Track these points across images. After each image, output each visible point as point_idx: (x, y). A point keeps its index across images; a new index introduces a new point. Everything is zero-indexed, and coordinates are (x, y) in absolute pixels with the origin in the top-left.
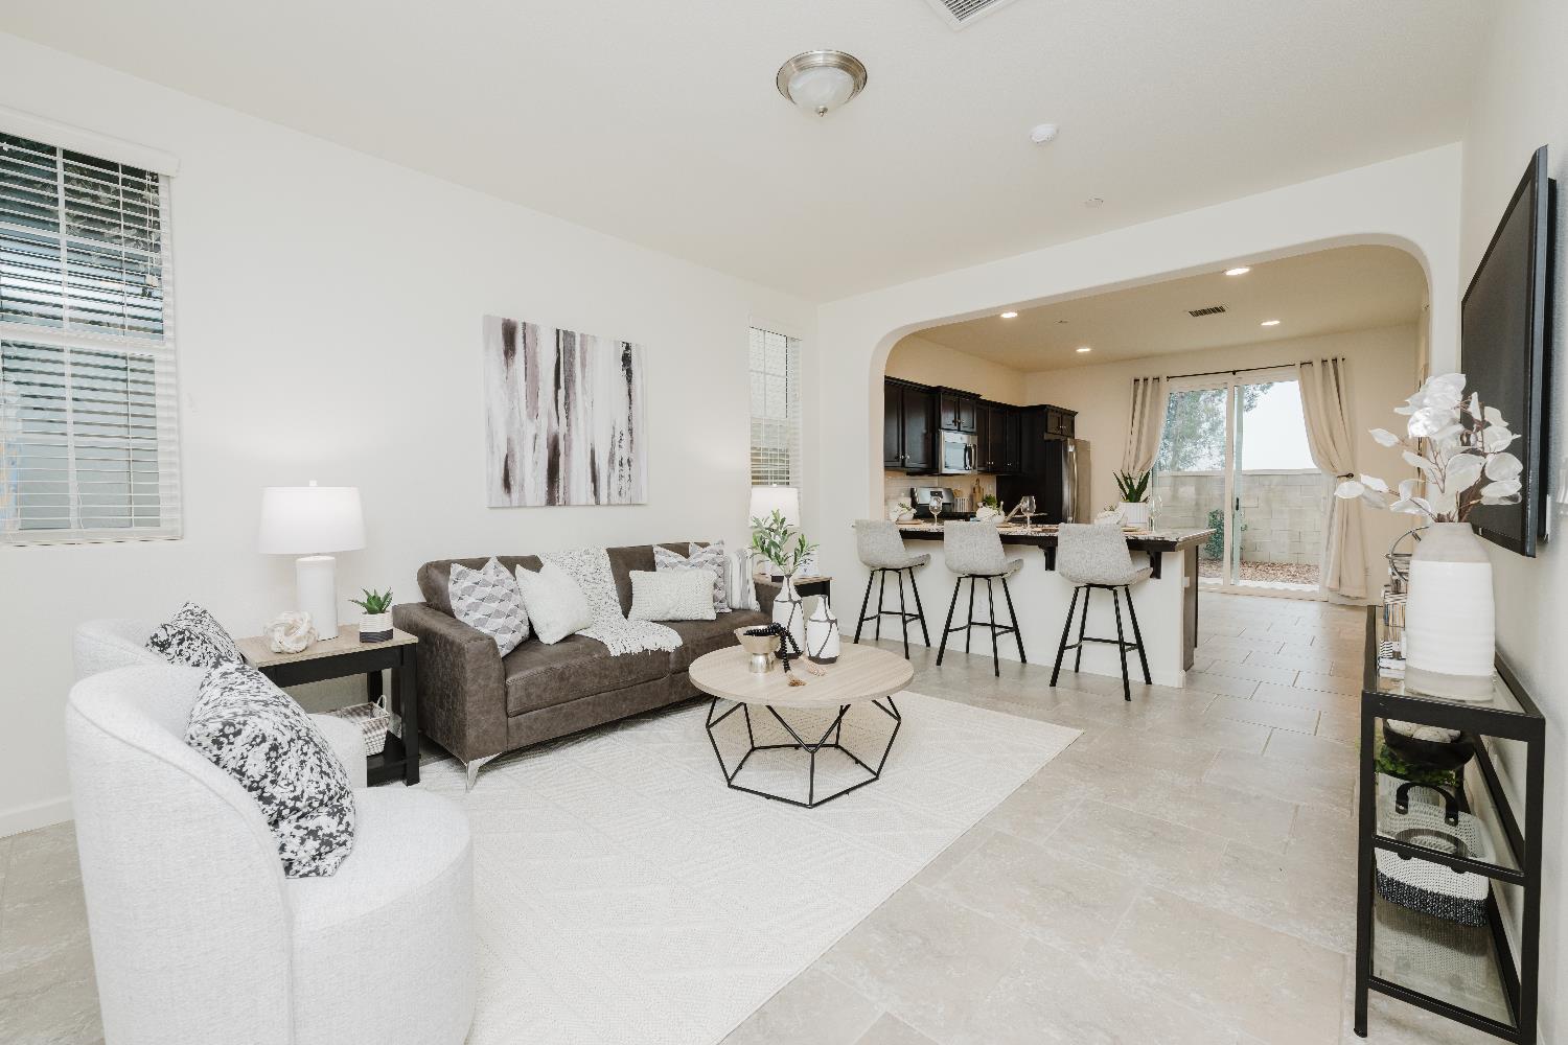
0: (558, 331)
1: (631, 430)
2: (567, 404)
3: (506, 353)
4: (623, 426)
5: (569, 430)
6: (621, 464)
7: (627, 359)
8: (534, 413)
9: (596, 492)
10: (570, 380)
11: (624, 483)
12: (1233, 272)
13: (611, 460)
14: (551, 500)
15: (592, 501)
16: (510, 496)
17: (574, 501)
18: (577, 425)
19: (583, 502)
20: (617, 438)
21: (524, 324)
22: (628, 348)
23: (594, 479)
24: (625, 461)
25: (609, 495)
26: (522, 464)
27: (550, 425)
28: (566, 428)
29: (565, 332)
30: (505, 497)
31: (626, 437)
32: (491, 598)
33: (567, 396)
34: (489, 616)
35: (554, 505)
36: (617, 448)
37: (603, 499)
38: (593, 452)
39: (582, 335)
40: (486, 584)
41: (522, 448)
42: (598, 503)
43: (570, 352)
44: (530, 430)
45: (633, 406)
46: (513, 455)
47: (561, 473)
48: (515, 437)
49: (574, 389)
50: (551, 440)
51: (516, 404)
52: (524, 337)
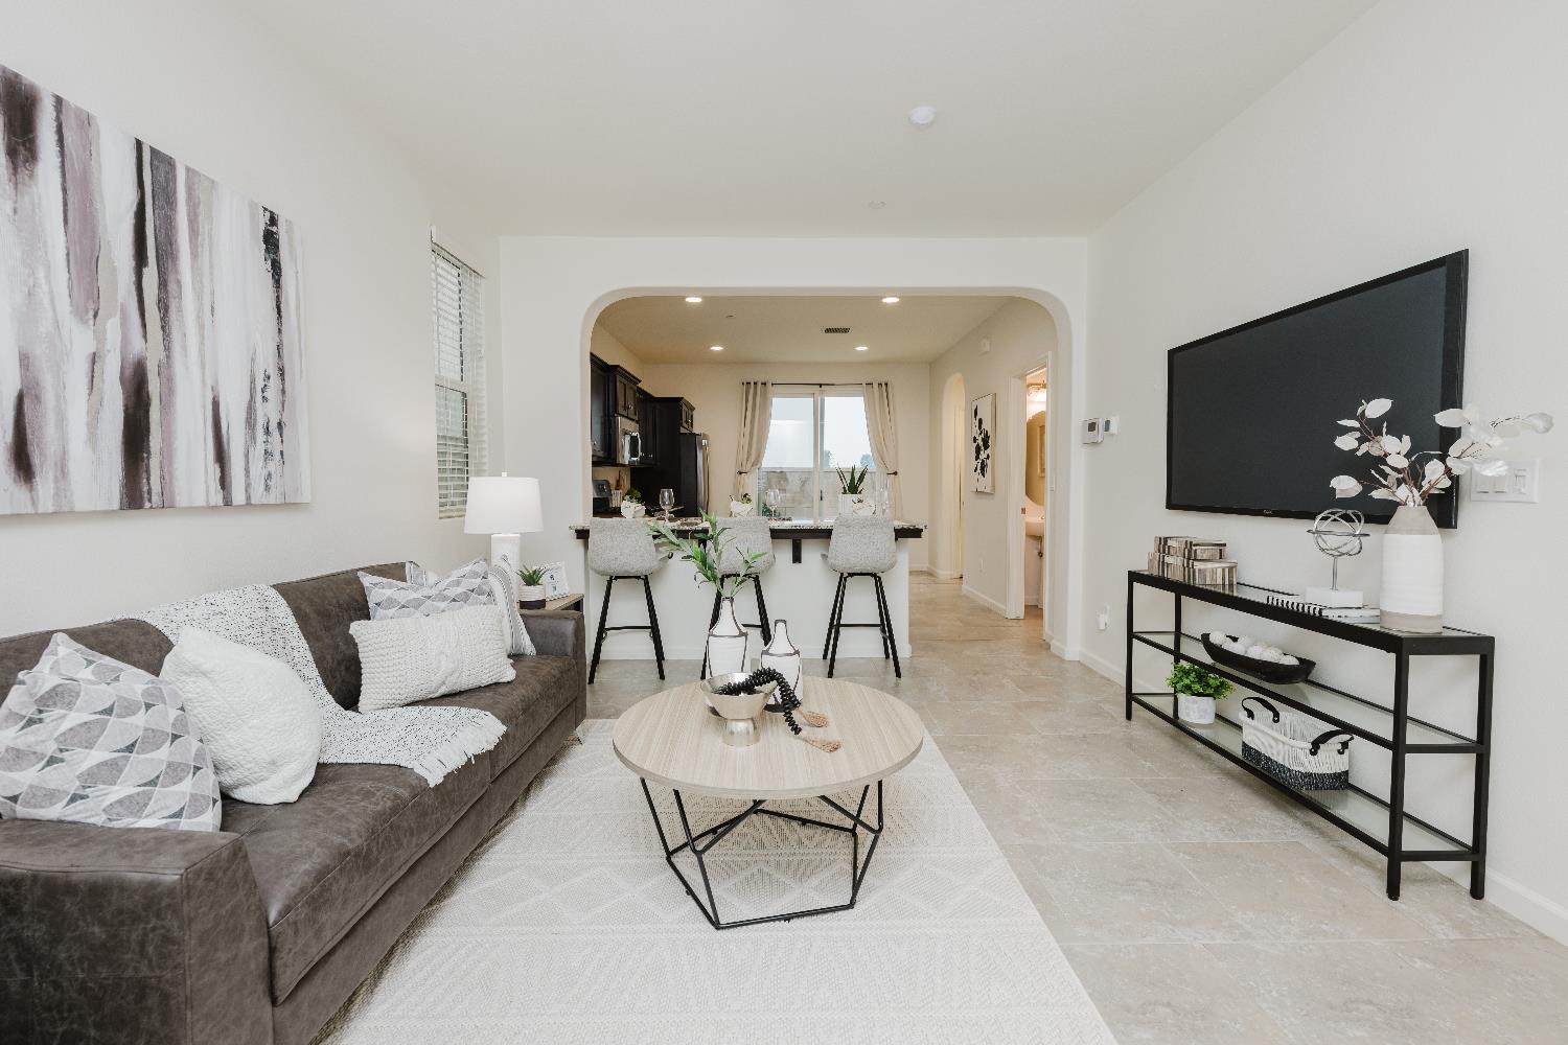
0: (139, 145)
1: (282, 372)
2: (163, 306)
3: (12, 153)
4: (267, 361)
5: (168, 357)
6: (267, 432)
7: (271, 241)
8: (90, 304)
9: (224, 482)
10: (167, 255)
11: (273, 466)
12: (890, 300)
13: (250, 422)
14: (134, 496)
15: (217, 498)
16: (31, 489)
17: (182, 500)
18: (184, 348)
19: (200, 502)
20: (260, 384)
21: (59, 101)
22: (273, 221)
23: (221, 456)
24: (273, 427)
25: (248, 486)
26: (61, 420)
27: (125, 341)
28: (162, 355)
29: (153, 151)
30: (21, 493)
31: (274, 382)
32: (152, 739)
33: (163, 284)
34: (153, 783)
35: (139, 506)
36: (259, 398)
37: (238, 497)
38: (216, 405)
39: (188, 169)
40: (130, 709)
41: (61, 386)
42: (228, 502)
43: (166, 195)
44: (81, 340)
45: (284, 329)
46: (37, 398)
47: (155, 441)
48: (40, 352)
49: (177, 272)
50: (129, 372)
51: (41, 275)
52: (60, 131)
